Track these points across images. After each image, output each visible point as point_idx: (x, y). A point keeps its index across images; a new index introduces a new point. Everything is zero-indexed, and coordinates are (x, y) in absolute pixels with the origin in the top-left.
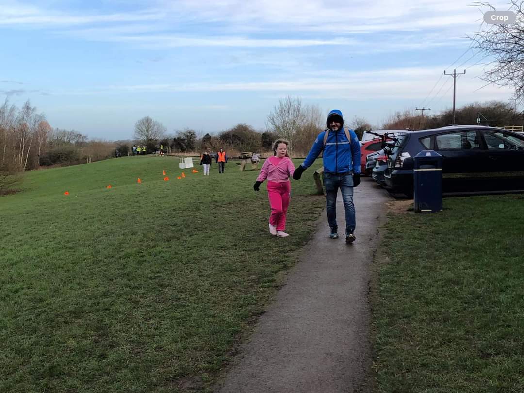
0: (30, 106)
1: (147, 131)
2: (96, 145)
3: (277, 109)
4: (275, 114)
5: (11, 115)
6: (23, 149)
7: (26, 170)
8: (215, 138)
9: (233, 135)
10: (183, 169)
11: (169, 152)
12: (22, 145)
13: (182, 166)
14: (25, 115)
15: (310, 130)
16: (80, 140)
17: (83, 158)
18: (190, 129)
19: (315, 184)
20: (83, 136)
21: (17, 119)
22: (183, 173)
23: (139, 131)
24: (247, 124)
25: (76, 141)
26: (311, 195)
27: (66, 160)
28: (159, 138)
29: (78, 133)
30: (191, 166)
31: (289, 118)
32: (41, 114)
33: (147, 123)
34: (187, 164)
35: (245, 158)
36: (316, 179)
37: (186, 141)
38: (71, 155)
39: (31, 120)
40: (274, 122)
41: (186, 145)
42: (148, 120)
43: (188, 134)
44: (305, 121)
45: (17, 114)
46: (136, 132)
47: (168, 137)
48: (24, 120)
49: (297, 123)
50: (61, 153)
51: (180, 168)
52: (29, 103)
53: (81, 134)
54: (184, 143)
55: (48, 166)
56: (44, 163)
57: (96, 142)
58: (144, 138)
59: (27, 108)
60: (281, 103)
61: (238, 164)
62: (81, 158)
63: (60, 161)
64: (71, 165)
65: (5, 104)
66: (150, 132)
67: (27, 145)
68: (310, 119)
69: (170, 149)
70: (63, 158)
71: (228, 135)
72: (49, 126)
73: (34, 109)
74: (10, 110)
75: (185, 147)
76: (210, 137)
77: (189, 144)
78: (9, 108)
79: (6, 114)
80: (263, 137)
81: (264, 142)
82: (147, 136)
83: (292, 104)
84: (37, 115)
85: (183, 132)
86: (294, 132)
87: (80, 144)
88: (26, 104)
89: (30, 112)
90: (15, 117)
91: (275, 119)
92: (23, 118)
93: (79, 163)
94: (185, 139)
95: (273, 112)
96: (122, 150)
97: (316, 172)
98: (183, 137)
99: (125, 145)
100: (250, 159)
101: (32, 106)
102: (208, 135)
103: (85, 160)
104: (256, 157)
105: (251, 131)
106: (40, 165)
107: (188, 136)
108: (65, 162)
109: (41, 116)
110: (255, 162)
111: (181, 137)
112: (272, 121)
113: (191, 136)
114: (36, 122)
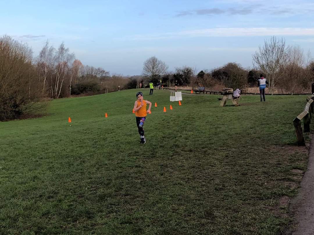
0: (63, 47)
1: (153, 68)
2: (116, 79)
3: (262, 48)
4: (259, 54)
5: (50, 54)
6: (58, 81)
7: (59, 97)
8: (208, 75)
9: (224, 73)
10: (173, 102)
11: (169, 86)
12: (58, 78)
13: (172, 99)
14: (60, 55)
15: (292, 69)
16: (104, 75)
17: (103, 89)
18: (187, 67)
19: (294, 129)
20: (106, 72)
21: (54, 57)
22: (171, 106)
23: (147, 68)
24: (236, 63)
25: (101, 75)
26: (288, 144)
27: (90, 91)
28: (162, 74)
29: (102, 70)
30: (180, 99)
31: (273, 58)
32: (72, 54)
33: (153, 62)
34: (177, 98)
35: (226, 94)
36: (296, 127)
37: (184, 76)
38: (94, 87)
39: (64, 59)
40: (258, 60)
41: (183, 80)
42: (154, 59)
43: (186, 71)
44: (287, 60)
45: (54, 54)
46: (144, 69)
47: (169, 73)
48: (60, 58)
49: (281, 61)
50: (87, 85)
51: (170, 100)
52: (63, 45)
53: (105, 70)
54: (182, 78)
55: (77, 95)
56: (74, 93)
57: (116, 77)
58: (150, 74)
59: (62, 49)
60: (266, 44)
61: (220, 99)
62: (101, 89)
63: (86, 91)
64: (93, 95)
65: (46, 46)
66: (155, 70)
67: (61, 78)
68: (292, 59)
69: (170, 83)
70: (88, 89)
71: (219, 72)
72: (81, 64)
73: (67, 50)
74: (50, 50)
75: (182, 82)
76: (204, 73)
77: (186, 79)
78: (49, 49)
79: (47, 54)
80: (249, 74)
81: (250, 78)
82: (152, 72)
83: (277, 45)
84: (68, 55)
85: (181, 69)
86: (277, 70)
87: (103, 79)
88: (61, 46)
89: (64, 52)
90: (53, 56)
91: (259, 58)
92: (59, 57)
93: (99, 93)
94: (183, 75)
95: (258, 52)
96: (132, 84)
97: (297, 119)
98: (181, 73)
99: (135, 80)
100: (231, 95)
101: (65, 47)
102: (202, 72)
103: (103, 91)
104: (237, 93)
105: (239, 68)
106: (71, 94)
107: (185, 73)
108: (89, 92)
109: (72, 55)
110: (236, 98)
111: (179, 73)
112: (256, 60)
113: (188, 72)
114: (68, 60)
